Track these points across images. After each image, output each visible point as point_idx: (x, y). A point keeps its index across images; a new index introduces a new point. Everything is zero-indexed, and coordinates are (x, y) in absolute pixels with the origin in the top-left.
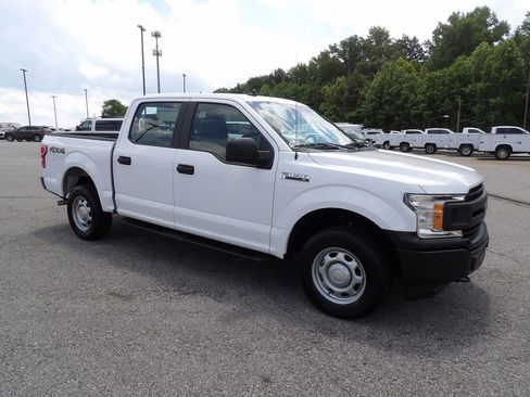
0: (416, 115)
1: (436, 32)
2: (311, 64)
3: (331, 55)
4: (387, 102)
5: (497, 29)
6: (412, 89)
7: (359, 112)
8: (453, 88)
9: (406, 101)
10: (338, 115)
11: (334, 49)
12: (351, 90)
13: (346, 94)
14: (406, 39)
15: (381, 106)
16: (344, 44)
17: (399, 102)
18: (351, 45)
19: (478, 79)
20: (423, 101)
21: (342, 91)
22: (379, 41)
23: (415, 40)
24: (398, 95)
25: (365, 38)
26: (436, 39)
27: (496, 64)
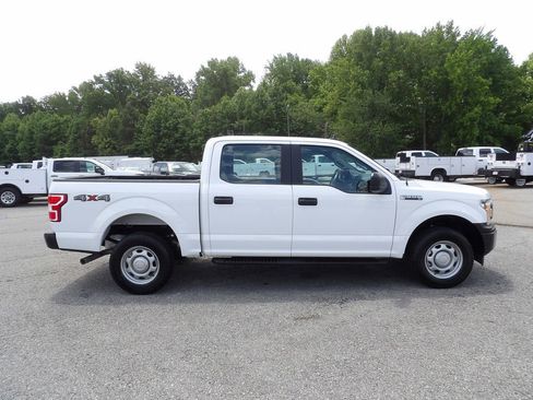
0: (195, 148)
1: (198, 74)
2: (71, 93)
3: (97, 86)
4: (165, 135)
5: (246, 76)
6: (187, 123)
7: (137, 145)
8: (223, 123)
9: (183, 134)
10: (114, 148)
11: (98, 80)
12: (126, 123)
13: (121, 127)
14: (172, 77)
15: (159, 139)
16: (110, 75)
17: (177, 135)
18: (118, 78)
19: (242, 118)
20: (200, 135)
21: (115, 125)
22: (145, 77)
23: (180, 78)
24: (176, 129)
25: (132, 72)
26: (198, 79)
27: (254, 106)
